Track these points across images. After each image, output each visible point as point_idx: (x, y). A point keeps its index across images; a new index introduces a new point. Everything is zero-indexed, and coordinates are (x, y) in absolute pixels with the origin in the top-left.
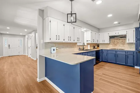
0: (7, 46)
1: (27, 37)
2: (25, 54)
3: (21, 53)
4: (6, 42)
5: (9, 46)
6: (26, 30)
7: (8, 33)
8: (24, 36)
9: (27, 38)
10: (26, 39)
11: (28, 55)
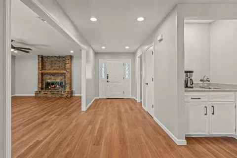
1: (139, 54)
5: (108, 78)
9: (141, 57)
11: (142, 100)
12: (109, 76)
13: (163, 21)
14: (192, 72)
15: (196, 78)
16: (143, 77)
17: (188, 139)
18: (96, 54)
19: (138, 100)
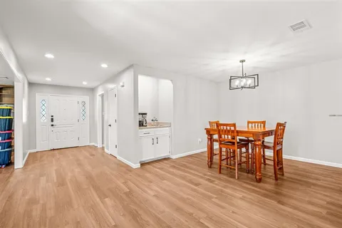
0: (46, 120)
2: (96, 142)
3: (85, 142)
4: (44, 113)
5: (52, 120)
6: (104, 66)
7: (48, 79)
8: (92, 90)
9: (102, 96)
10: (98, 99)
11: (105, 145)
12: (54, 118)
13: (124, 71)
14: (146, 114)
15: (149, 118)
16: (106, 118)
17: (143, 164)
18: (31, 84)
19: (99, 145)
